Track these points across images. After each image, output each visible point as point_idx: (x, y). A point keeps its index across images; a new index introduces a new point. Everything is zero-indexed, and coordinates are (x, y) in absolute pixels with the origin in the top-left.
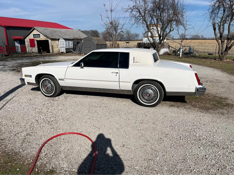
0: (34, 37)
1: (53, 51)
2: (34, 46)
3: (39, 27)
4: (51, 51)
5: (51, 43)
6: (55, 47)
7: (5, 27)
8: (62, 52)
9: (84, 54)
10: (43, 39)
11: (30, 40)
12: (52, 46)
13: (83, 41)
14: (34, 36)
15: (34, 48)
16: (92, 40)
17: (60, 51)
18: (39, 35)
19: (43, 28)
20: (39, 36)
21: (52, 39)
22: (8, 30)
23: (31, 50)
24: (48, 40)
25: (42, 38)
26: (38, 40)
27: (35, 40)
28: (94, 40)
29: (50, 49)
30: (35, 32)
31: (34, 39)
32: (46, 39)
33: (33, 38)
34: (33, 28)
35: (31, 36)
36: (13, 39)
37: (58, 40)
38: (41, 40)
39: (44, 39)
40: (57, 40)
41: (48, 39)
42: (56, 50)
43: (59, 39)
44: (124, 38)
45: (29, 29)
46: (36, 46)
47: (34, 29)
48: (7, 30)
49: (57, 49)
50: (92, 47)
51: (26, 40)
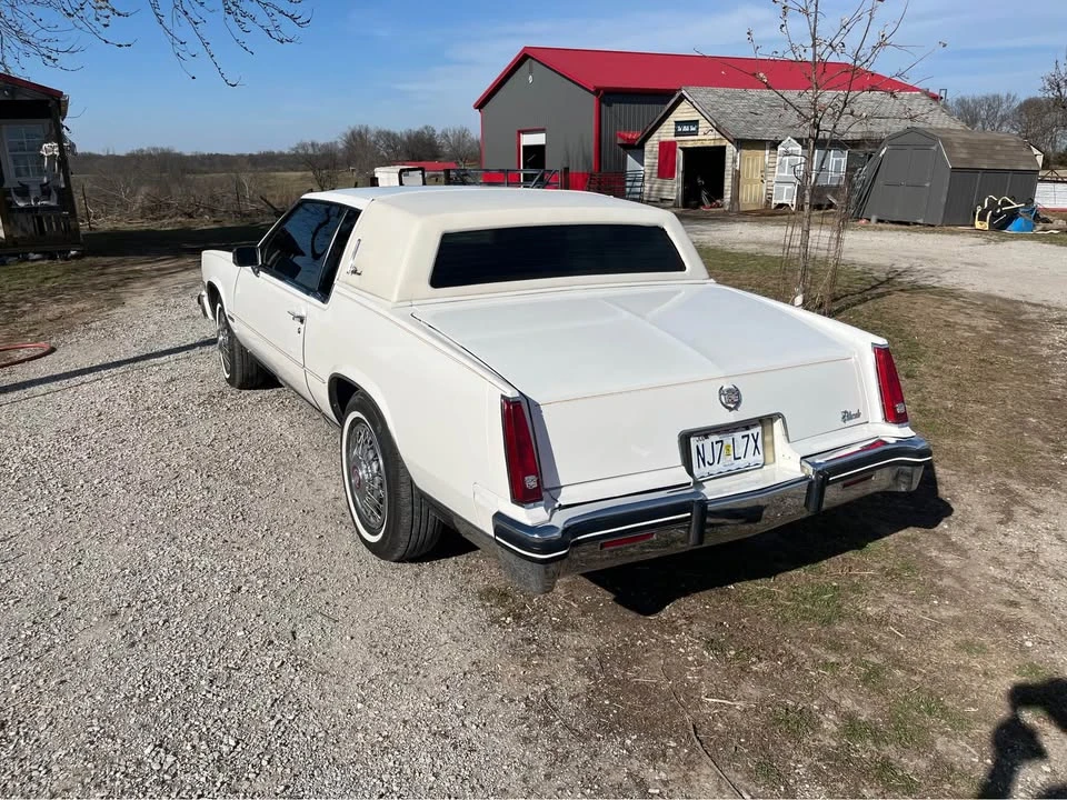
0: (677, 134)
1: (735, 197)
2: (671, 175)
3: (699, 89)
4: (728, 196)
5: (734, 161)
6: (752, 181)
7: (597, 92)
8: (781, 206)
9: (874, 219)
10: (707, 144)
11: (662, 144)
12: (737, 175)
14: (676, 129)
15: (669, 182)
16: (934, 148)
17: (774, 201)
18: (695, 123)
19: (721, 91)
20: (693, 129)
21: (742, 144)
22: (609, 105)
23: (660, 190)
24: (725, 147)
25: (706, 137)
26: (690, 145)
27: (679, 145)
29: (726, 188)
30: (683, 112)
31: (674, 143)
32: (718, 144)
33: (674, 139)
34: (678, 95)
35: (666, 132)
36: (620, 141)
37: (775, 145)
38: (699, 144)
39: (711, 144)
40: (767, 146)
41: (725, 142)
42: (751, 194)
43: (781, 142)
45: (665, 98)
46: (679, 175)
47: (682, 98)
48: (603, 106)
49: (761, 188)
50: (927, 185)
51: (648, 147)
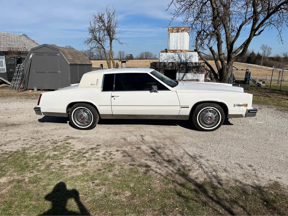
9: (35, 89)
13: (31, 56)
16: (59, 55)
28: (64, 53)
44: (94, 57)
50: (59, 72)
